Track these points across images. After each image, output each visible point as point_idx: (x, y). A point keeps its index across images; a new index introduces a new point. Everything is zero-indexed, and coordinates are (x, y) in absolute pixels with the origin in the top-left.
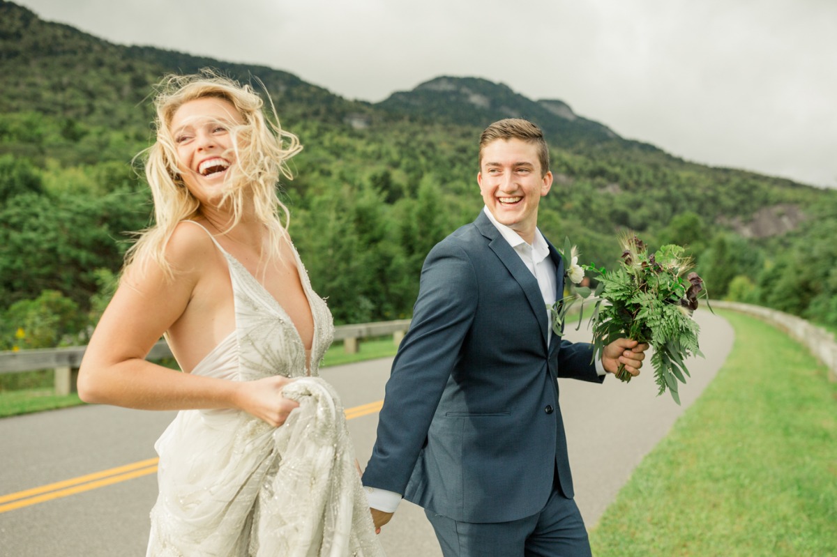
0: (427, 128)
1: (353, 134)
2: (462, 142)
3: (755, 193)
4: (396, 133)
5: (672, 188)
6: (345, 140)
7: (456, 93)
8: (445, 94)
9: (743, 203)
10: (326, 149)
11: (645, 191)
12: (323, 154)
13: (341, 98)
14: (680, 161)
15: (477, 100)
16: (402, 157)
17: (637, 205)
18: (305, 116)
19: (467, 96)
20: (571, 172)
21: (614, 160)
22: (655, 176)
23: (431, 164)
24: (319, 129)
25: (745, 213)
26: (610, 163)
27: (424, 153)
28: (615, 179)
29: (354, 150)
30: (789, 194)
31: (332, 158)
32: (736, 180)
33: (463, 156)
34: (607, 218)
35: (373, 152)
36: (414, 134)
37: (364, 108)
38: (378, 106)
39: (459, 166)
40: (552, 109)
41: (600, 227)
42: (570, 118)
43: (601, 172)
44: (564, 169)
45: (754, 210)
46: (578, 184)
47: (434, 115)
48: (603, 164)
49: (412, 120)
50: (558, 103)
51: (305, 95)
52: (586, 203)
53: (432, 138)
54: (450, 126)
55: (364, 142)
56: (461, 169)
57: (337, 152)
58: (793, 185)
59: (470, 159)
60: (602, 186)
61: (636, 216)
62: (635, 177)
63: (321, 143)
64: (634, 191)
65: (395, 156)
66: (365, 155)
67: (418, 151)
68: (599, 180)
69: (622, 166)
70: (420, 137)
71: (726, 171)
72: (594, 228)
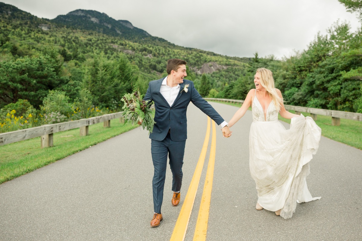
0: (74, 31)
1: (43, 33)
2: (89, 37)
3: (202, 58)
4: (61, 32)
5: (172, 56)
6: (40, 35)
7: (85, 16)
8: (80, 17)
9: (197, 61)
10: (32, 39)
11: (162, 57)
12: (31, 41)
13: (36, 17)
14: (174, 45)
15: (93, 19)
16: (66, 43)
17: (159, 62)
18: (21, 24)
19: (90, 18)
20: (133, 50)
21: (150, 45)
22: (165, 51)
23: (78, 46)
24: (28, 30)
25: (198, 65)
26: (148, 46)
27: (74, 41)
28: (150, 52)
29: (45, 39)
30: (213, 58)
31: (36, 42)
32: (195, 53)
33: (90, 42)
34: (149, 67)
35: (53, 40)
36: (69, 33)
37: (47, 22)
38: (52, 21)
39: (89, 46)
40: (124, 24)
41: (146, 70)
42: (132, 28)
43: (145, 50)
44: (131, 48)
45: (202, 64)
46: (136, 54)
47: (76, 25)
48: (146, 46)
49: (67, 28)
50: (126, 22)
51: (21, 15)
52: (140, 61)
53: (76, 35)
54: (83, 30)
55: (48, 36)
56: (90, 47)
57: (38, 40)
58: (214, 55)
59: (93, 44)
60: (146, 55)
61: (159, 67)
62: (158, 51)
63: (30, 36)
64: (158, 57)
65: (63, 42)
66: (49, 41)
67: (72, 40)
68: (144, 52)
69: (153, 47)
70: (72, 34)
71: (190, 49)
72: (144, 71)
